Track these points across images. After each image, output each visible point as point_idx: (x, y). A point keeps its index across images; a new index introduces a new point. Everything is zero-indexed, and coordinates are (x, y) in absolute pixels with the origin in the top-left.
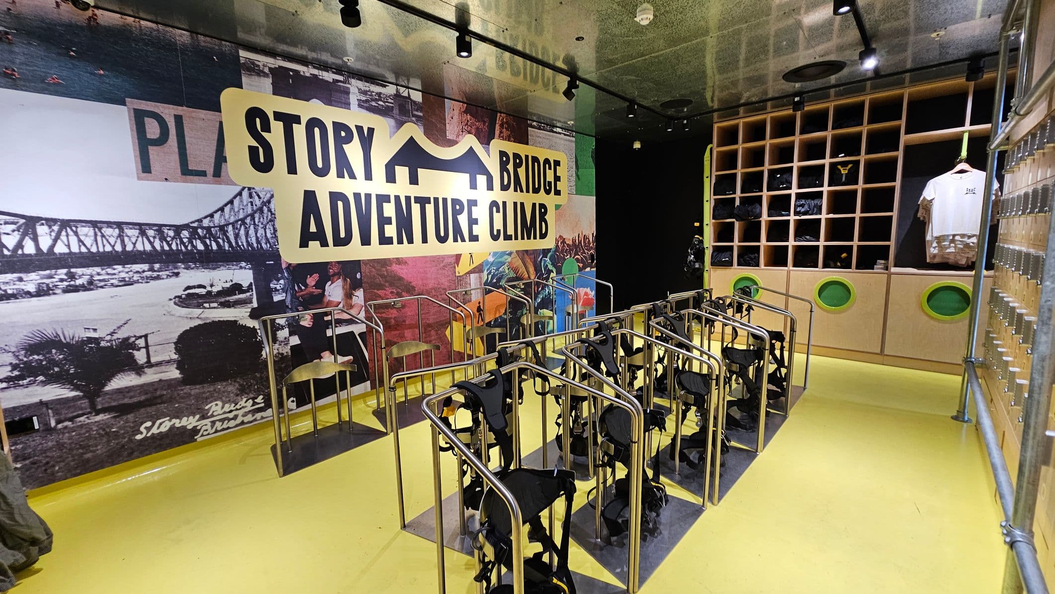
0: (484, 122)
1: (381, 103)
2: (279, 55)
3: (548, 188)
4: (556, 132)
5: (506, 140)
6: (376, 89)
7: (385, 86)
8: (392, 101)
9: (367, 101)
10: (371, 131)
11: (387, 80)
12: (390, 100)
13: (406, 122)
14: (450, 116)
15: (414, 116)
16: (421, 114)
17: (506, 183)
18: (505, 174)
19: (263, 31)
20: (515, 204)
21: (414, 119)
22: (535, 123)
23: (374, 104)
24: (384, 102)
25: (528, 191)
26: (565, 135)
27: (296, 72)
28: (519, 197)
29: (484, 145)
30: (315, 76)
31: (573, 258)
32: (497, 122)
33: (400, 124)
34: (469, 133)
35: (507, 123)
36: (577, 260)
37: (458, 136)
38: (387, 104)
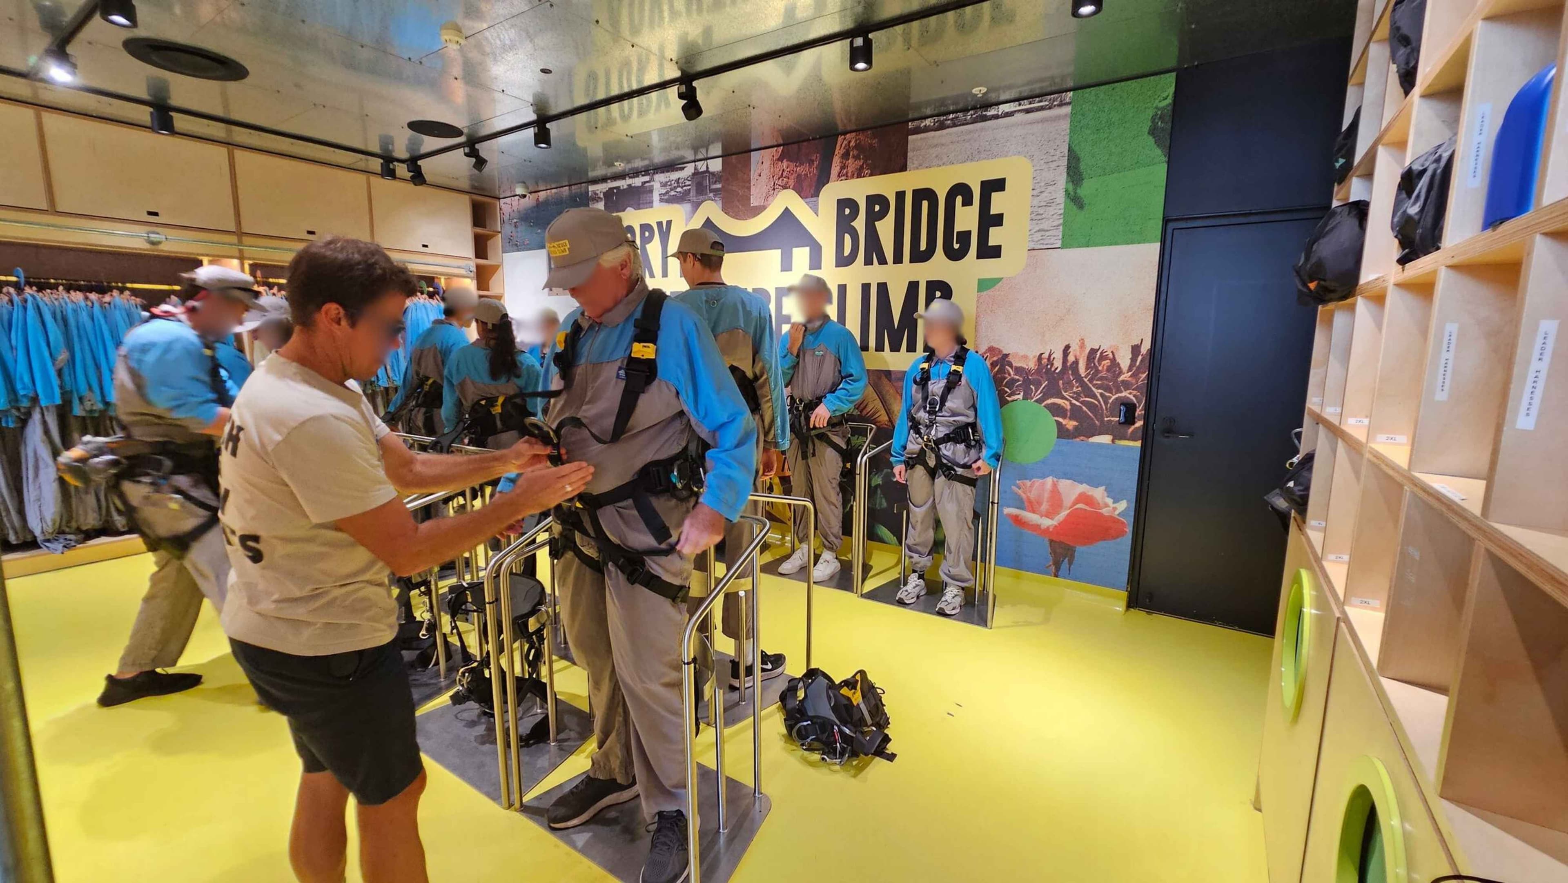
0: (811, 162)
1: (679, 189)
2: (609, 178)
3: (956, 246)
4: (996, 117)
5: (852, 177)
6: (674, 176)
7: (683, 169)
8: (690, 183)
9: (667, 193)
10: (669, 223)
11: (686, 160)
12: (688, 183)
13: (703, 202)
14: (757, 174)
15: (711, 191)
16: (719, 186)
17: (847, 251)
18: (848, 239)
19: (601, 163)
20: (866, 288)
21: (711, 195)
22: (928, 122)
23: (673, 193)
24: (682, 187)
25: (898, 259)
26: (1028, 111)
27: (618, 188)
28: (875, 274)
29: (808, 200)
30: (630, 186)
31: (1039, 401)
32: (836, 152)
33: (696, 206)
34: (785, 187)
35: (857, 147)
36: (1056, 410)
37: (766, 199)
38: (684, 188)
